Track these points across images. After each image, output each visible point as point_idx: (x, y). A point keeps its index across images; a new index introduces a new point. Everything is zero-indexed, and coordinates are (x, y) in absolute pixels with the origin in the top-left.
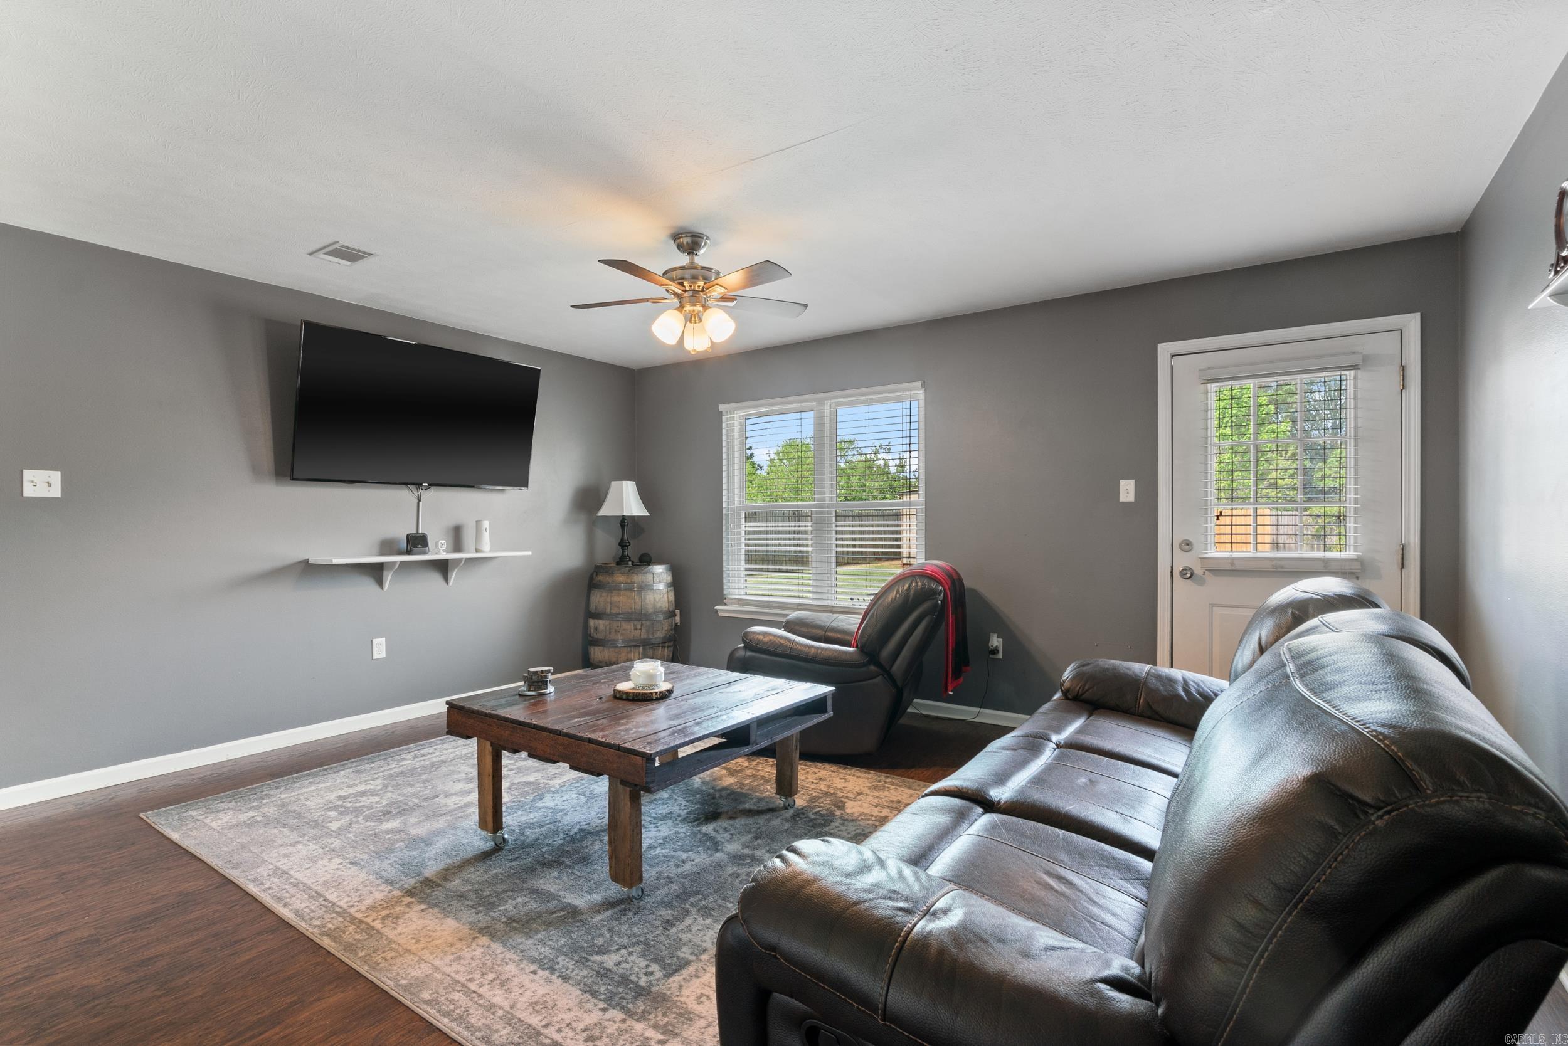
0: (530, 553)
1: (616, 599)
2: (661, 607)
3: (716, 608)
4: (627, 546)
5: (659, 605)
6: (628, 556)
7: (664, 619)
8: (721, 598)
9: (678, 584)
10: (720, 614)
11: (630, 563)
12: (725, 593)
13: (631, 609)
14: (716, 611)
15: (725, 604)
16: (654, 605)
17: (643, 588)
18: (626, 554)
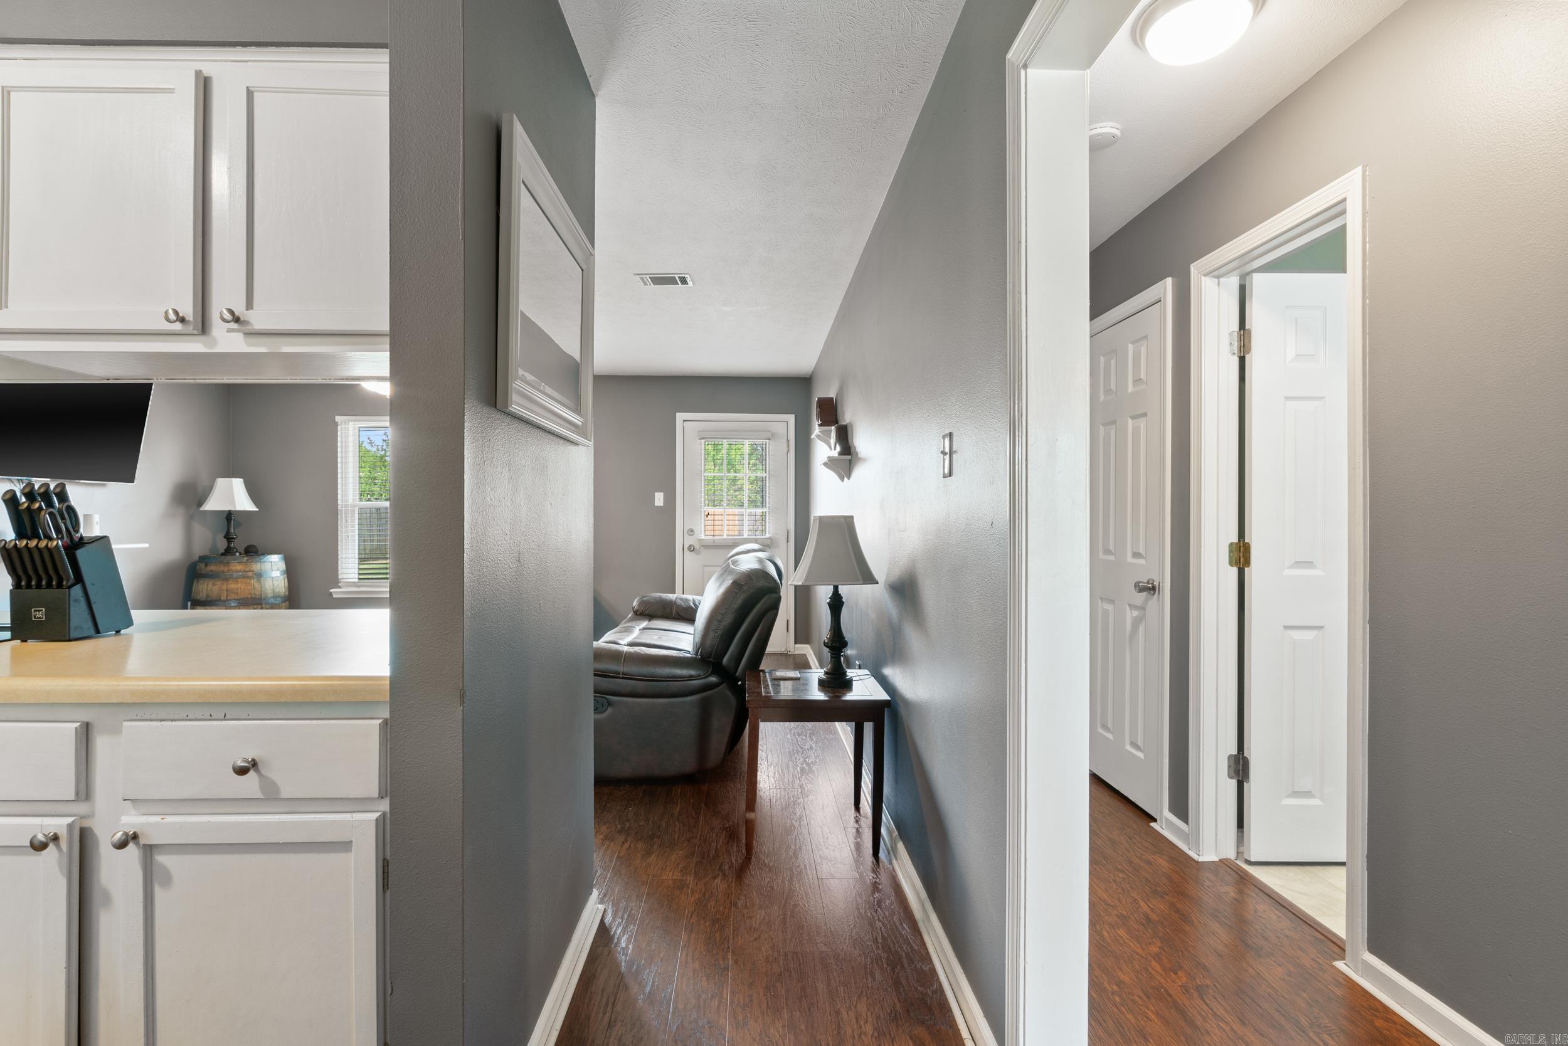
0: (147, 545)
1: (232, 586)
2: (279, 592)
3: (331, 591)
4: (234, 538)
5: (277, 590)
6: (235, 548)
7: (282, 602)
8: (336, 583)
9: (291, 572)
10: (335, 596)
11: (238, 554)
12: (339, 577)
13: (251, 594)
14: (331, 594)
15: (340, 587)
16: (273, 590)
17: (259, 576)
18: (232, 545)
